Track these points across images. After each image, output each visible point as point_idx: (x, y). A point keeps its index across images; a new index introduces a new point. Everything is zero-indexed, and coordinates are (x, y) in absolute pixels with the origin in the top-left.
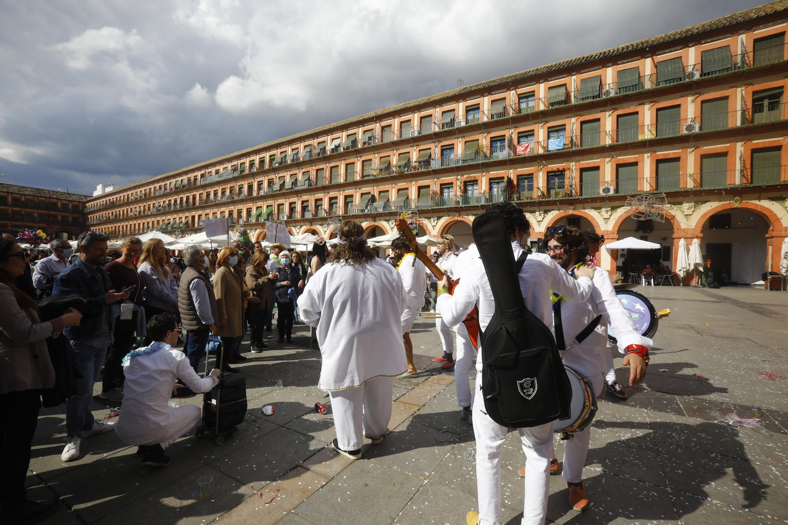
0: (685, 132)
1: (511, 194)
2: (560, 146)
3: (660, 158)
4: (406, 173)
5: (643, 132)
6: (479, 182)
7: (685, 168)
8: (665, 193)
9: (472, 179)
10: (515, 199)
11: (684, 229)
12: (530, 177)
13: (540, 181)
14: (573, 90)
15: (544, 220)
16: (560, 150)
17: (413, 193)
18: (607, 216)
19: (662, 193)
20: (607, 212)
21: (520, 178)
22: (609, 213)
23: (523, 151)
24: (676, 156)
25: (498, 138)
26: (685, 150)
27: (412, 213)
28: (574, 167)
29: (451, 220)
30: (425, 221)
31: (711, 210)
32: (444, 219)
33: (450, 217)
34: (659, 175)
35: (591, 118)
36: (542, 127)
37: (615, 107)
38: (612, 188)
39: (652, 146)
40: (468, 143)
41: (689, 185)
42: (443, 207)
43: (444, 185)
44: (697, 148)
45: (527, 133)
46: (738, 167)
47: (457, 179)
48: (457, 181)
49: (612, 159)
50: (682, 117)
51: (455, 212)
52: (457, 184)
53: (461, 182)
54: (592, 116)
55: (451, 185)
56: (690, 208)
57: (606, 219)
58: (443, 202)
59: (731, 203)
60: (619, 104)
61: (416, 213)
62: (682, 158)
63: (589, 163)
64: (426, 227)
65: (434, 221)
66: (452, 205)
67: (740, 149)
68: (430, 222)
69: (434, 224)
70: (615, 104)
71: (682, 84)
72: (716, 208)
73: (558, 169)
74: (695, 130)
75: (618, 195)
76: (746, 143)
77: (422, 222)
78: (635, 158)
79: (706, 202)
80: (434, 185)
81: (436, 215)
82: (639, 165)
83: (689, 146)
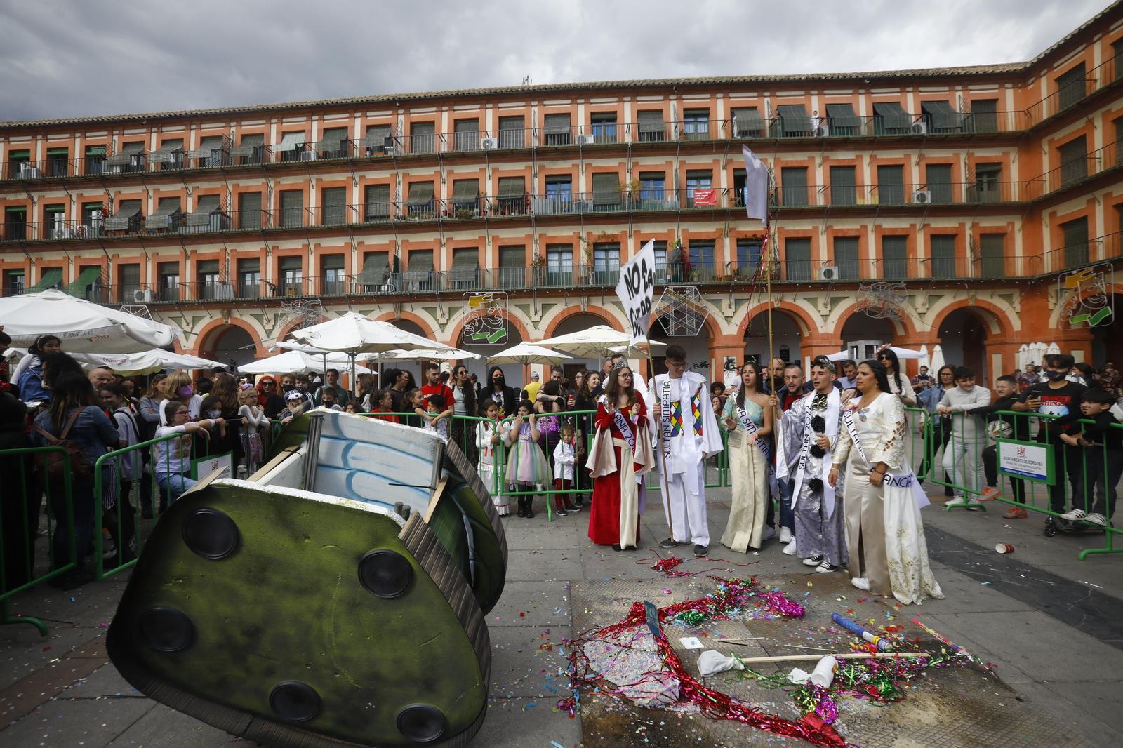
0: (916, 201)
1: (688, 271)
3: (887, 233)
4: (478, 217)
5: (863, 196)
6: (622, 246)
7: (914, 251)
8: (905, 282)
9: (610, 240)
10: (695, 279)
11: (920, 333)
12: (709, 244)
13: (727, 252)
14: (766, 117)
15: (737, 314)
17: (489, 258)
18: (825, 312)
19: (900, 282)
20: (825, 305)
21: (696, 243)
22: (829, 307)
23: (704, 200)
24: (904, 233)
25: (653, 176)
26: (913, 226)
27: (495, 296)
28: (776, 235)
29: (572, 312)
30: (518, 313)
31: (946, 308)
32: (558, 309)
33: (569, 305)
34: (885, 257)
35: (796, 165)
36: (725, 167)
37: (827, 154)
38: (835, 270)
39: (878, 216)
40: (598, 176)
41: (922, 273)
42: (560, 287)
43: (552, 248)
44: (925, 226)
45: (700, 174)
46: (968, 254)
47: (580, 238)
48: (581, 242)
49: (827, 228)
50: (906, 181)
51: (581, 296)
52: (582, 247)
53: (588, 245)
54: (797, 161)
55: (567, 247)
56: (923, 305)
57: (825, 317)
58: (550, 278)
59: (967, 300)
60: (831, 150)
61: (503, 297)
62: (911, 236)
63: (798, 231)
64: (520, 323)
65: (536, 313)
66: (575, 284)
67: (968, 232)
68: (528, 314)
69: (537, 318)
70: (826, 150)
71: (910, 137)
72: (951, 305)
73: (754, 236)
74: (928, 201)
75: (842, 281)
76: (974, 226)
77: (511, 315)
78: (857, 230)
79: (940, 296)
80: (534, 245)
81: (540, 302)
82: (862, 240)
83: (918, 222)
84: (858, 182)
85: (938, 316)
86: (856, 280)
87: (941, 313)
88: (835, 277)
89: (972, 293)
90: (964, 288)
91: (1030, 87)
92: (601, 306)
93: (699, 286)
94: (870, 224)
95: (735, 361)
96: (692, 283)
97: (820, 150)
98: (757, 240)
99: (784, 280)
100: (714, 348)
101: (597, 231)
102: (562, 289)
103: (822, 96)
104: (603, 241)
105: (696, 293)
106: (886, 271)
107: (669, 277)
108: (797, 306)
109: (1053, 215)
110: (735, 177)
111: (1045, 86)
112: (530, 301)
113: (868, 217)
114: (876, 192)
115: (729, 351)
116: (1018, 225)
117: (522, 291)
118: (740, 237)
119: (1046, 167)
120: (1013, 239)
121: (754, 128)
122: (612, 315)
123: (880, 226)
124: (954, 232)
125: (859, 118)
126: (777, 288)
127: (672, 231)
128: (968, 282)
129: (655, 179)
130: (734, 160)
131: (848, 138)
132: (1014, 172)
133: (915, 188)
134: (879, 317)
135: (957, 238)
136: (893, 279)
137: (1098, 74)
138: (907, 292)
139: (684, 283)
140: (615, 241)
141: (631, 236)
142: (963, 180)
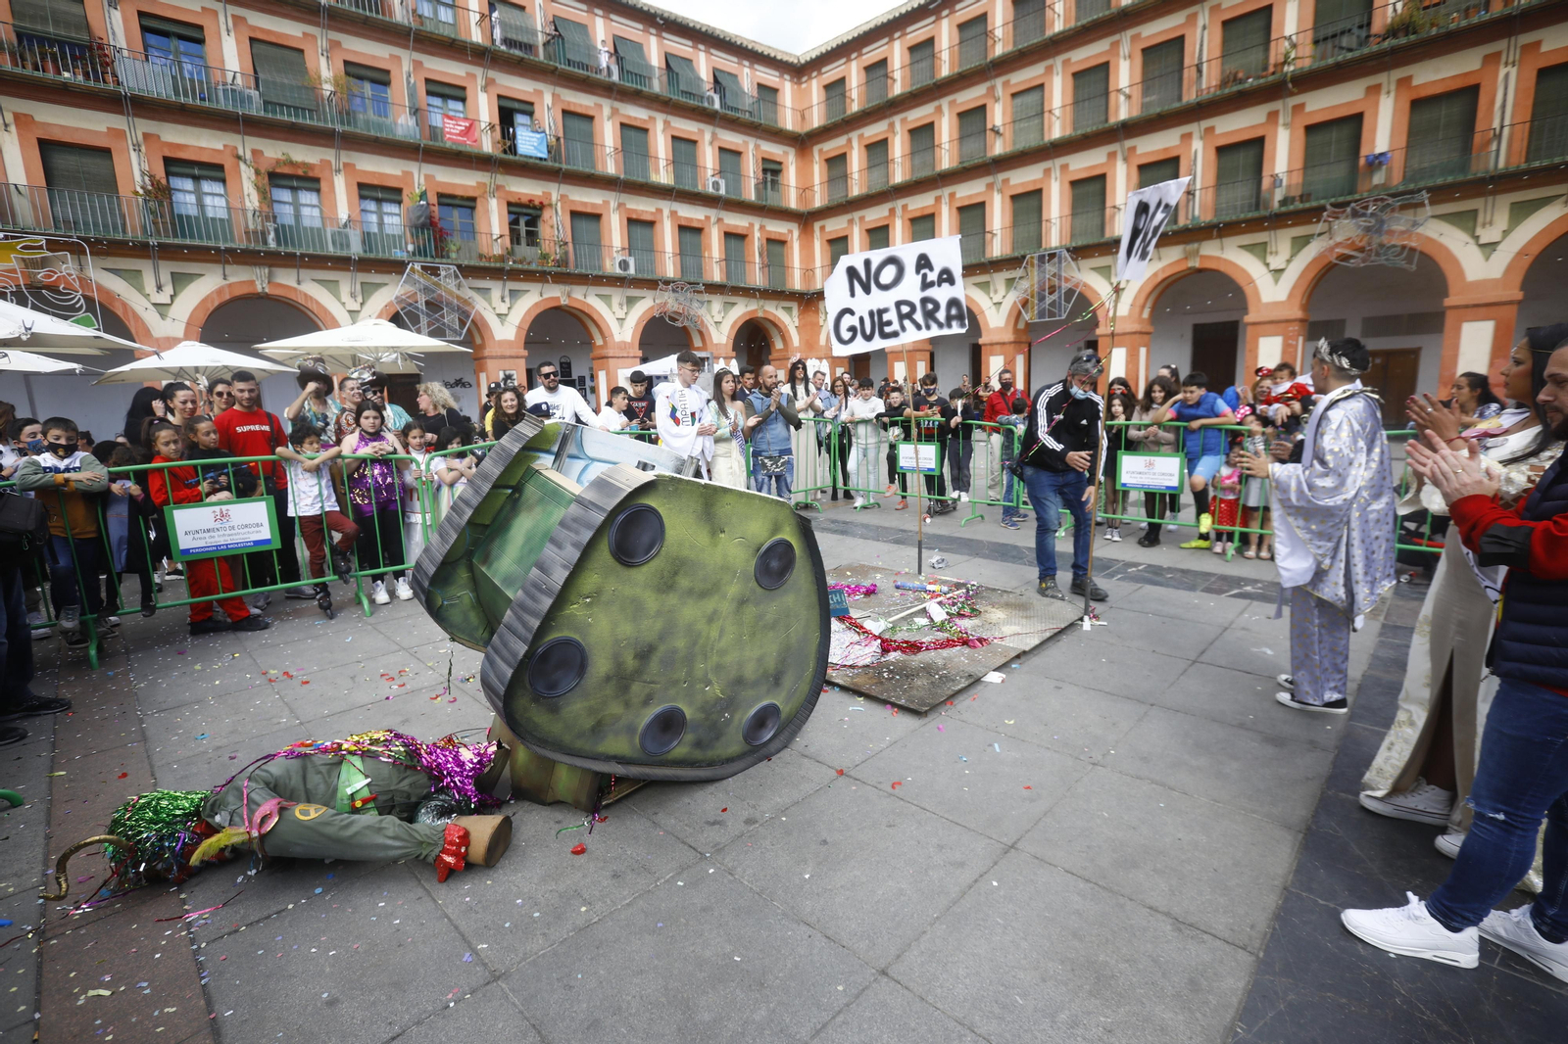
0: (711, 190)
1: (441, 241)
2: (541, 152)
3: (683, 223)
5: (657, 171)
6: (324, 185)
7: (709, 248)
8: (702, 285)
9: (300, 172)
10: (453, 255)
11: (716, 344)
12: (468, 204)
13: (494, 220)
14: (539, 28)
15: (513, 311)
16: (541, 159)
18: (621, 313)
19: (698, 284)
20: (620, 305)
21: (447, 199)
22: (625, 307)
23: (459, 135)
24: (699, 226)
25: (369, 74)
26: (708, 218)
27: (53, 245)
28: (559, 204)
29: (239, 292)
30: (117, 285)
31: (739, 318)
32: (207, 286)
33: (232, 280)
34: (683, 252)
35: (579, 110)
36: (485, 89)
37: (617, 104)
38: (631, 262)
39: (675, 200)
40: (263, 47)
41: (716, 275)
42: (212, 244)
43: (174, 165)
44: (719, 220)
45: (447, 91)
46: (757, 259)
47: (239, 158)
48: (243, 166)
49: (620, 205)
50: (700, 163)
51: (255, 264)
52: (244, 176)
53: (257, 173)
54: (581, 105)
55: (212, 171)
56: (719, 312)
57: (621, 320)
58: (181, 224)
59: (756, 311)
60: (622, 101)
61: (76, 250)
62: (706, 230)
63: (585, 204)
64: (125, 305)
65: (159, 288)
66: (240, 243)
67: (757, 235)
68: (140, 289)
69: (163, 298)
70: (616, 99)
71: (705, 109)
72: (744, 314)
73: (530, 201)
74: (722, 192)
75: (640, 276)
76: (762, 228)
77: (100, 288)
78: (652, 213)
79: (734, 304)
80: (134, 156)
81: (166, 269)
82: (658, 226)
83: (713, 213)
84: (652, 152)
85: (732, 326)
86: (655, 277)
87: (735, 322)
88: (632, 271)
89: (762, 302)
90: (755, 297)
91: (804, 86)
92: (295, 285)
93: (459, 267)
94: (666, 206)
95: (515, 377)
96: (449, 261)
97: (609, 97)
98: (535, 208)
99: (571, 269)
100: (485, 358)
101: (274, 151)
102: (218, 250)
103: (608, 21)
104: (286, 170)
105: (456, 277)
106: (683, 269)
107: (410, 248)
108: (588, 305)
109: (822, 228)
110: (501, 109)
111: (815, 88)
112: (146, 267)
113: (664, 199)
114: (670, 168)
115: (506, 363)
116: (796, 234)
117: (124, 243)
118: (512, 200)
119: (817, 180)
120: (792, 248)
121: (525, 40)
122: (317, 303)
123: (676, 212)
124: (745, 232)
125: (650, 68)
126: (563, 278)
127: (408, 175)
128: (759, 290)
129: (373, 81)
130: (497, 81)
131: (641, 91)
132: (791, 175)
133: (710, 172)
134: (679, 324)
135: (747, 239)
136: (692, 280)
137: (854, 94)
138: (706, 297)
139: (437, 260)
140: (311, 174)
141: (338, 171)
142: (752, 175)
